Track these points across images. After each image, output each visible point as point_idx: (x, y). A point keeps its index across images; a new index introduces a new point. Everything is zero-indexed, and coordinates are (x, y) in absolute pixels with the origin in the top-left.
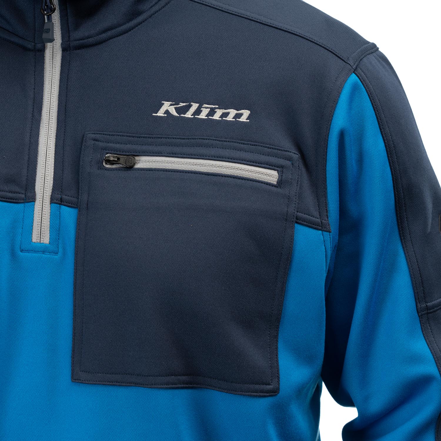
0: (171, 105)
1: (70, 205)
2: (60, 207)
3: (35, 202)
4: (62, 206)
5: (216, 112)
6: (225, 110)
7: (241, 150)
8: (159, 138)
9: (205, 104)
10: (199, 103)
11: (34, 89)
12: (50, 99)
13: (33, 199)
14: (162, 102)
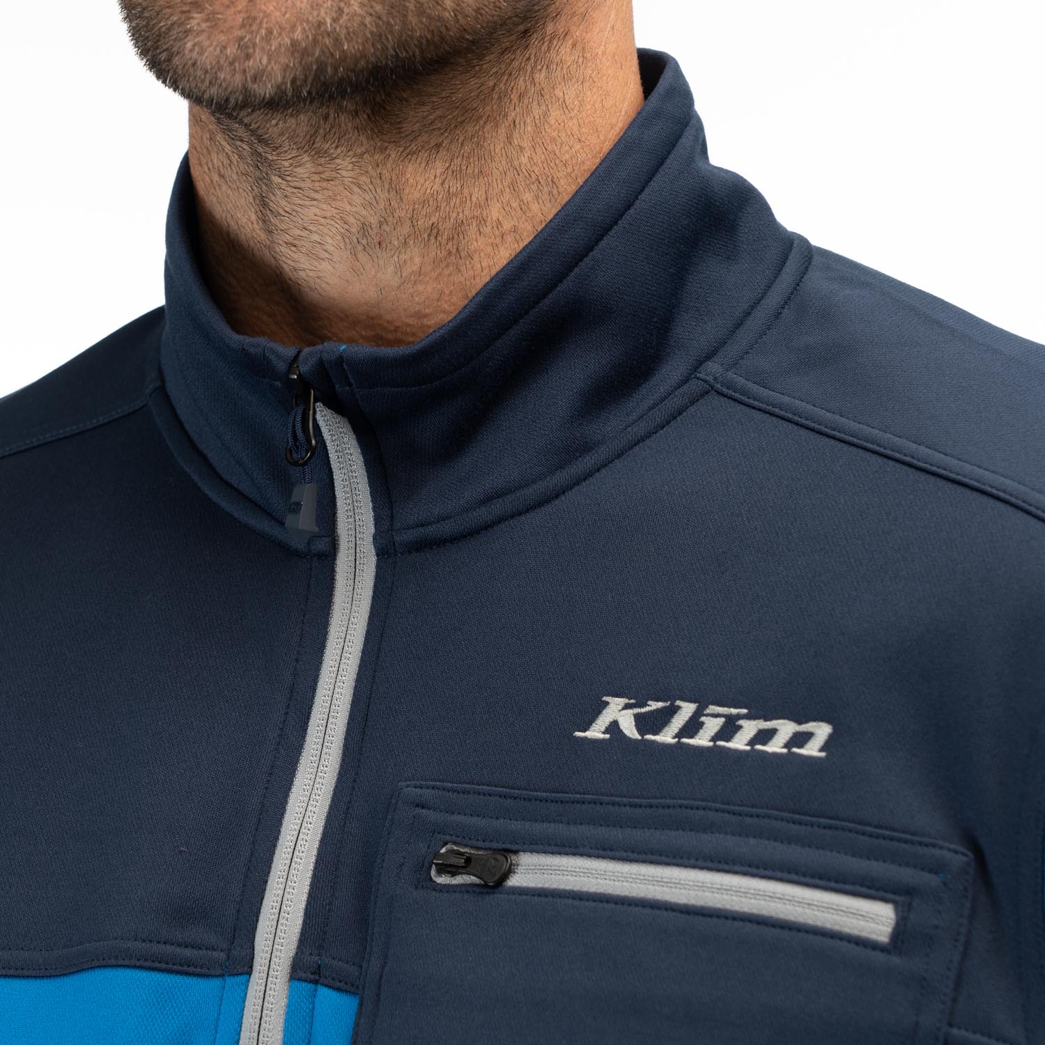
0: (627, 707)
1: (343, 985)
2: (316, 990)
3: (250, 973)
4: (322, 987)
5: (740, 727)
6: (766, 720)
7: (789, 840)
8: (578, 802)
9: (713, 704)
10: (698, 702)
11: (297, 660)
12: (332, 687)
13: (245, 967)
14: (605, 698)
